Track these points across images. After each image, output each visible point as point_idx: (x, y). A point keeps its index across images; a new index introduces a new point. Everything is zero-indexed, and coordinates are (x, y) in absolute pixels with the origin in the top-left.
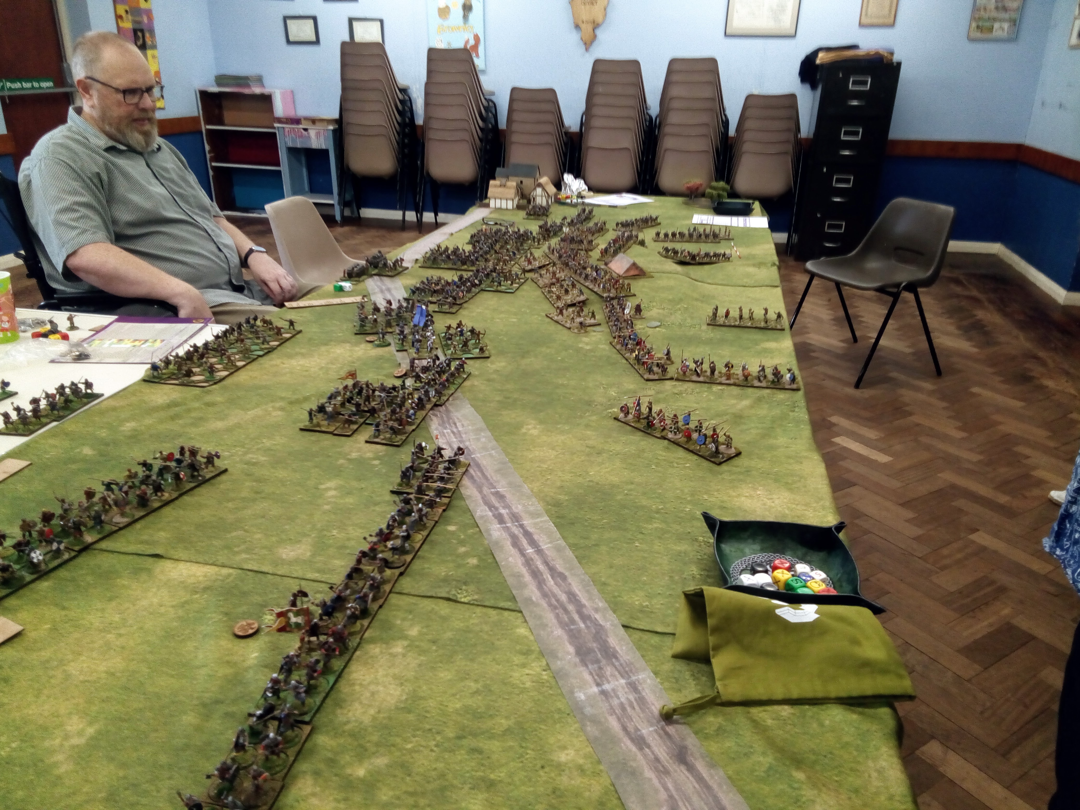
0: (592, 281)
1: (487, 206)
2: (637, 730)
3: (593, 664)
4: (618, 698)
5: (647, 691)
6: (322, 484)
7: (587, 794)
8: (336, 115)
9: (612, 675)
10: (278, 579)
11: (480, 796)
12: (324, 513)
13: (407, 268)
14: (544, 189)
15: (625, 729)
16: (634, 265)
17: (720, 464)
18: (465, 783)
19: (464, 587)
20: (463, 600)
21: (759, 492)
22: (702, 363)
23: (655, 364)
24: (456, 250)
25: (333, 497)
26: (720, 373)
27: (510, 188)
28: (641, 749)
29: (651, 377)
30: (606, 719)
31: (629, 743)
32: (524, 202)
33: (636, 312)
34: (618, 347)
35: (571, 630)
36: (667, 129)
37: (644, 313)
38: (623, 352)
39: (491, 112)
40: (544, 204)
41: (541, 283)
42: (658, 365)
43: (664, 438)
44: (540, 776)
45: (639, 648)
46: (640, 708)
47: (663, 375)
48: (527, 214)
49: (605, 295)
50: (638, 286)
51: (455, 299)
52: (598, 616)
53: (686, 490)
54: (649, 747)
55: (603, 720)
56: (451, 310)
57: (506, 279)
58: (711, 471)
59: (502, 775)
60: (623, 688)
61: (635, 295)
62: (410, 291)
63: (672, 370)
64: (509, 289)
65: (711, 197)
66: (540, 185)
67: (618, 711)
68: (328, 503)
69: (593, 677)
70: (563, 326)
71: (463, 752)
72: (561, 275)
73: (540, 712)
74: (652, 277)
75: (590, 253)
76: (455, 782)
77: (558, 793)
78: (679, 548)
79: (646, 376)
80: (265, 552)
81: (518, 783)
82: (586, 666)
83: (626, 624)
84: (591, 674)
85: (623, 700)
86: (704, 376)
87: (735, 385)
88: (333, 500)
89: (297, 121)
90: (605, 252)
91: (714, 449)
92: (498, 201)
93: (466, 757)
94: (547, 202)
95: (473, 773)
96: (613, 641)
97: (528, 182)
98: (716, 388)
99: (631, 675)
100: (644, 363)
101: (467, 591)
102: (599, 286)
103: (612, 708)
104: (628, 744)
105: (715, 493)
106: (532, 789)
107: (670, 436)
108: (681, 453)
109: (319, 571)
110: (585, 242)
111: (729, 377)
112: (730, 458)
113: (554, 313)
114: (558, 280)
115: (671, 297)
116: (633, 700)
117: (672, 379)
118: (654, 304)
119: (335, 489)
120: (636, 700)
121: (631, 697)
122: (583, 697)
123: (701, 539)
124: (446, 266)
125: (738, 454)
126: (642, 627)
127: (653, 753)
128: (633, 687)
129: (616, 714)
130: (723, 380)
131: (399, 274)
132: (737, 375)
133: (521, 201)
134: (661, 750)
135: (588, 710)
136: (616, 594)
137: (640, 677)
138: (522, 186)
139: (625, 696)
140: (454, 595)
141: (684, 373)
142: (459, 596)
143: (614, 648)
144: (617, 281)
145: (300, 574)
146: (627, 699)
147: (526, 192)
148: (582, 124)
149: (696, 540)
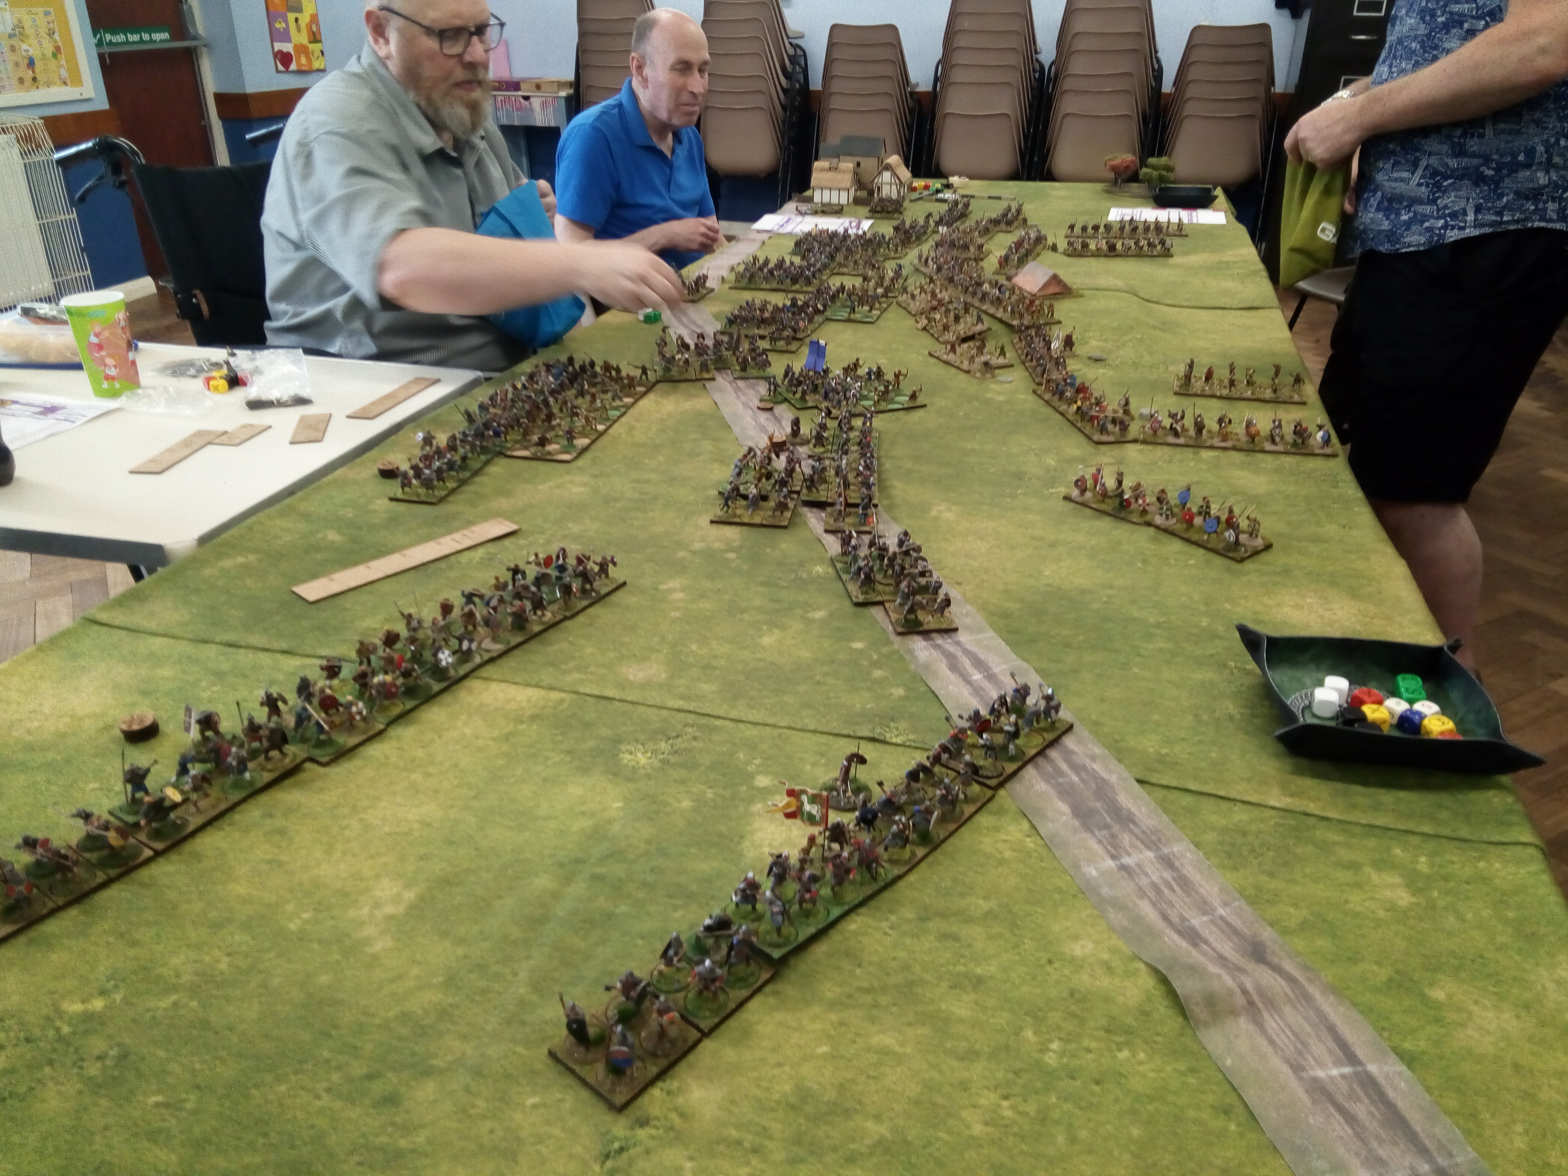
0: (992, 303)
1: (810, 200)
2: (1183, 919)
3: (1100, 830)
4: (1147, 875)
5: (1190, 868)
6: (661, 583)
7: (1121, 1000)
8: (571, 77)
9: (1135, 847)
10: (629, 707)
11: (965, 998)
12: (674, 621)
13: (712, 290)
14: (894, 174)
15: (1165, 917)
16: (1055, 279)
17: (1242, 560)
18: (940, 978)
19: (892, 724)
20: (894, 740)
21: (1309, 601)
22: (1183, 417)
23: (1110, 419)
24: (781, 264)
25: (681, 600)
26: (1209, 431)
27: (844, 172)
28: (1195, 945)
29: (1105, 438)
30: (1134, 903)
31: (1176, 937)
32: (863, 194)
33: (1065, 347)
34: (1047, 396)
35: (1059, 784)
36: (1067, 84)
37: (1078, 349)
38: (1056, 404)
39: (799, 65)
40: (894, 196)
41: (914, 307)
42: (1114, 421)
43: (1149, 524)
44: (1049, 974)
45: (1166, 811)
46: (1184, 892)
47: (1122, 435)
48: (870, 211)
49: (1015, 323)
50: (1063, 309)
51: (795, 331)
52: (1096, 767)
53: (1196, 597)
54: (1206, 942)
55: (1131, 905)
56: (790, 348)
57: (861, 303)
58: (1229, 570)
59: (992, 969)
60: (1151, 862)
61: (1059, 322)
62: (725, 320)
63: (1134, 429)
64: (867, 317)
65: (1149, 181)
66: (888, 167)
67: (1151, 894)
68: (677, 609)
69: (1105, 847)
70: (958, 368)
71: (932, 938)
72: (945, 296)
73: (1031, 891)
74: (1082, 296)
75: (981, 263)
76: (928, 977)
77: (1077, 996)
78: (1200, 676)
79: (1097, 437)
80: (602, 671)
81: (1017, 981)
82: (1092, 832)
83: (1142, 778)
84: (1100, 842)
85: (1155, 878)
86: (1185, 437)
87: (1235, 449)
88: (681, 605)
89: (516, 86)
90: (1005, 261)
91: (1232, 539)
92: (826, 193)
93: (936, 944)
94: (899, 192)
95: (951, 968)
96: (1124, 800)
97: (869, 164)
98: (1206, 454)
99: (1161, 846)
100: (1092, 418)
101: (897, 729)
102: (1005, 310)
103: (1140, 889)
104: (1173, 939)
105: (1242, 601)
106: (1038, 990)
107: (1159, 520)
108: (1176, 545)
109: (683, 697)
110: (972, 249)
111: (1225, 437)
112: (1256, 553)
113: (941, 350)
114: (941, 303)
115: (1115, 324)
116: (1170, 879)
117: (1135, 441)
118: (1091, 334)
119: (683, 590)
120: (1174, 878)
121: (1167, 875)
122: (1094, 873)
123: (1232, 664)
124: (768, 286)
125: (1268, 547)
126: (1165, 783)
127: (1214, 950)
128: (1168, 862)
129: (1148, 897)
130: (1216, 442)
131: (703, 297)
132: (1237, 434)
133: (859, 193)
134: (1226, 947)
135: (1105, 891)
136: (1117, 737)
137: (1175, 849)
138: (859, 170)
139: (1156, 874)
140: (881, 734)
141: (1155, 432)
142: (888, 736)
143: (1129, 810)
144: (1032, 303)
145: (658, 701)
146: (1162, 877)
147: (866, 179)
148: (936, 79)
149: (1225, 666)
